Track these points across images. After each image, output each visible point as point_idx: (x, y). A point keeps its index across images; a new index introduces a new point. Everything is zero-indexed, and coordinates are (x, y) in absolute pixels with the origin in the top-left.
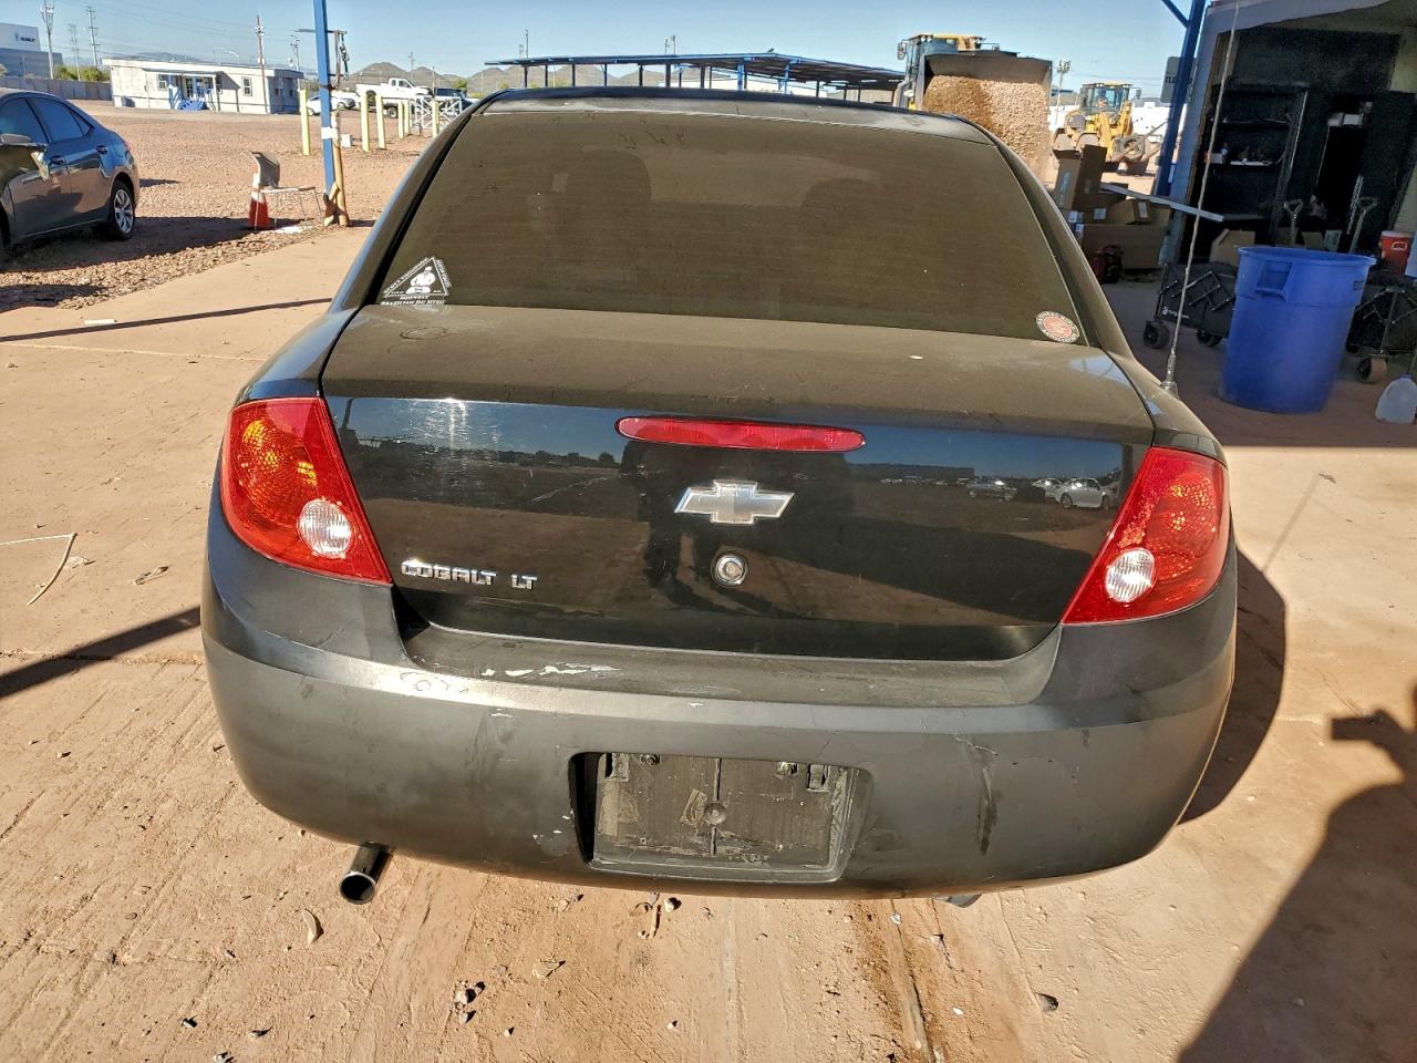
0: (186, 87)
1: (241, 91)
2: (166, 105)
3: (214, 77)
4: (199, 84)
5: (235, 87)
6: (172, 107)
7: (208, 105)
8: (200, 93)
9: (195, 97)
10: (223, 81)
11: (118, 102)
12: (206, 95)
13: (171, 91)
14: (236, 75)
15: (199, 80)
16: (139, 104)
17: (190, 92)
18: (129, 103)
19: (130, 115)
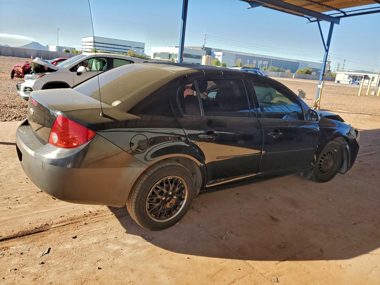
0: (355, 79)
1: (370, 80)
2: (348, 83)
3: (364, 76)
4: (359, 78)
5: (369, 79)
6: (350, 83)
7: (360, 83)
8: (359, 80)
9: (357, 81)
10: (366, 77)
11: (336, 82)
12: (360, 81)
13: (350, 79)
14: (370, 75)
15: (359, 77)
16: (341, 82)
17: (356, 80)
18: (339, 82)
19: (338, 85)
